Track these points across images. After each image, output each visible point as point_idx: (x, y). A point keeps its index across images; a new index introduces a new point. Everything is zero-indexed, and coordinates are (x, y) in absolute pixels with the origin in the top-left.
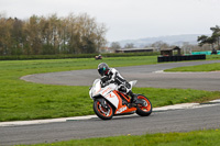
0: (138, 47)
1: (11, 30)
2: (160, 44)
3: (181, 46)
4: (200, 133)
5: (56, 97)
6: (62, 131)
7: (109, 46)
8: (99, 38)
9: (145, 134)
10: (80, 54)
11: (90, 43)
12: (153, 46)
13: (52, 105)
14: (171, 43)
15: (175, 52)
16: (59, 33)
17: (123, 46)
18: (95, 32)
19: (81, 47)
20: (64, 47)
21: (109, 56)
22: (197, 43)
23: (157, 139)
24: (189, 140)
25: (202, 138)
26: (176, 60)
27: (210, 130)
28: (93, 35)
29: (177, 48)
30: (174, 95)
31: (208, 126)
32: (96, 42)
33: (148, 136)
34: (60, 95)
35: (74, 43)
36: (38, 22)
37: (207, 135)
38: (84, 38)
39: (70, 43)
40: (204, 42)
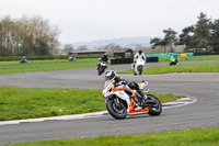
0: (91, 49)
2: (112, 47)
3: (134, 48)
4: (153, 136)
5: (9, 99)
7: (62, 48)
8: (52, 40)
10: (33, 56)
11: (43, 44)
12: (106, 48)
13: (5, 108)
15: (128, 55)
16: (13, 35)
17: (76, 48)
18: (48, 34)
19: (34, 49)
20: (17, 48)
21: (62, 58)
22: (150, 46)
23: (110, 141)
24: (142, 143)
25: (154, 140)
26: (129, 63)
27: (162, 132)
28: (46, 36)
29: (130, 51)
31: (161, 129)
32: (49, 44)
33: (100, 139)
34: (13, 98)
35: (27, 44)
37: (159, 137)
38: (37, 40)
39: (23, 46)
40: (157, 45)
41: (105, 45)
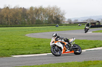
0: (80, 21)
1: (21, 13)
2: (90, 20)
3: (100, 21)
5: (42, 44)
6: (45, 59)
7: (66, 20)
8: (62, 17)
9: (83, 61)
10: (53, 24)
11: (58, 19)
12: (87, 20)
13: (40, 48)
14: (95, 19)
15: (97, 24)
16: (44, 15)
17: (73, 21)
18: (60, 14)
19: (54, 21)
20: (46, 21)
21: (66, 25)
26: (98, 27)
28: (59, 15)
29: (98, 22)
30: (97, 43)
32: (61, 18)
33: (85, 62)
34: (44, 43)
35: (50, 19)
36: (34, 9)
38: (55, 17)
39: (48, 19)
41: (87, 19)
